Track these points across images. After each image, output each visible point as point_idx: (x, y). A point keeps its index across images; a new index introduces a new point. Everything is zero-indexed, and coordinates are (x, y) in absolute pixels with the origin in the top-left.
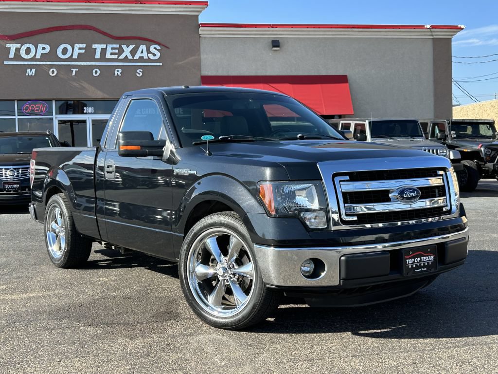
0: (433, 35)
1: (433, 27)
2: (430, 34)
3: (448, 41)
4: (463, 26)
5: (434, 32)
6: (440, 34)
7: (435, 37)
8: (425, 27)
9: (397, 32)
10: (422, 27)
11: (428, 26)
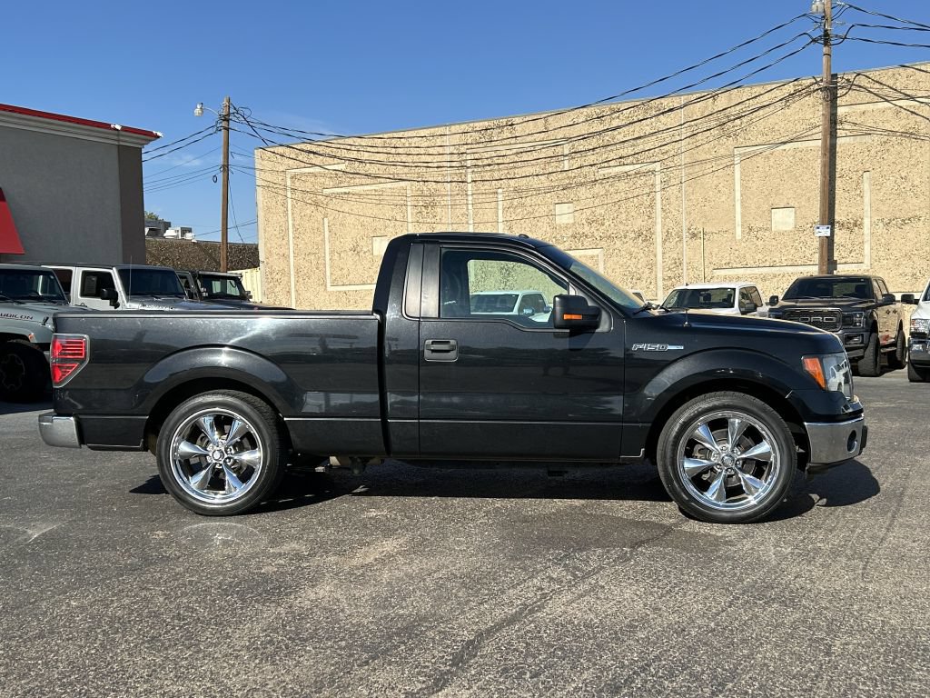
0: (118, 141)
1: (125, 129)
2: (116, 138)
3: (138, 152)
4: (159, 134)
5: (123, 136)
6: (129, 141)
7: (121, 143)
8: (112, 126)
9: (74, 128)
10: (107, 126)
11: (118, 127)
